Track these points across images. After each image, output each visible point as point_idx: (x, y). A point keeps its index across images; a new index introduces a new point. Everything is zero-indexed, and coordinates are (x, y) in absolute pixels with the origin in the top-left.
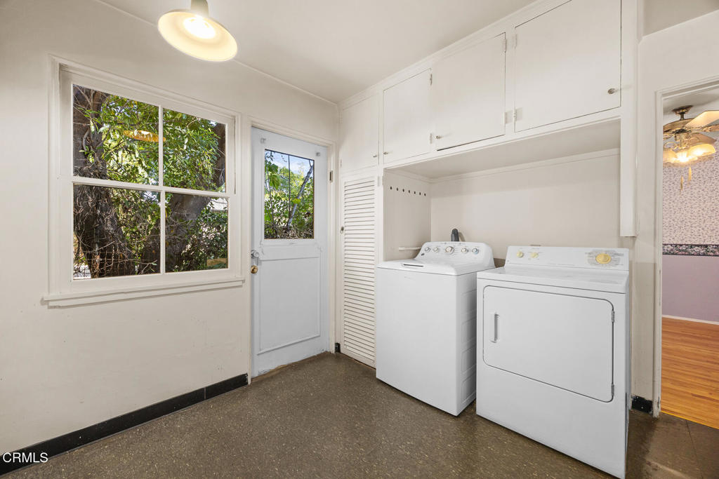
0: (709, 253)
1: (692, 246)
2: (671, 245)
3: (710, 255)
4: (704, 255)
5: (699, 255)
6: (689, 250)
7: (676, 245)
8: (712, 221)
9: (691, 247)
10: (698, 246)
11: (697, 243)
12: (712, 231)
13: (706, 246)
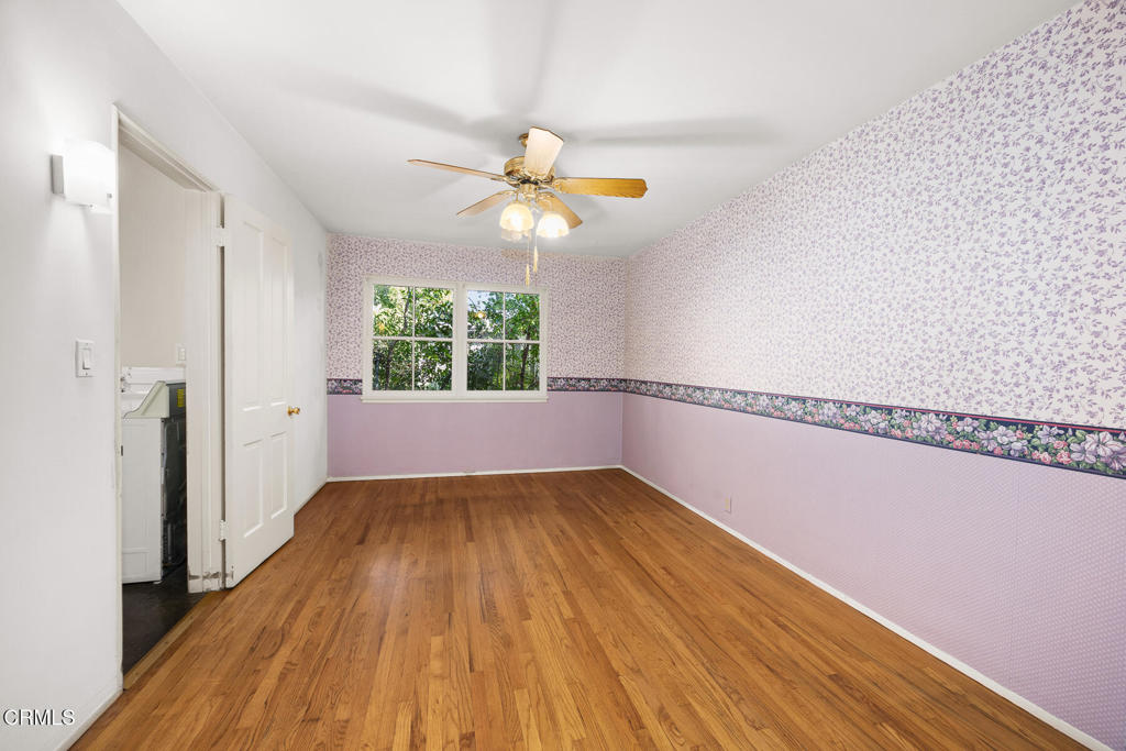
0: (1036, 454)
1: (990, 422)
2: (937, 414)
3: (1040, 463)
4: (1022, 458)
5: (1009, 457)
6: (983, 435)
7: (949, 416)
8: (1060, 329)
9: (987, 427)
10: (1006, 423)
11: (1009, 414)
12: (1055, 368)
13: (1030, 426)
